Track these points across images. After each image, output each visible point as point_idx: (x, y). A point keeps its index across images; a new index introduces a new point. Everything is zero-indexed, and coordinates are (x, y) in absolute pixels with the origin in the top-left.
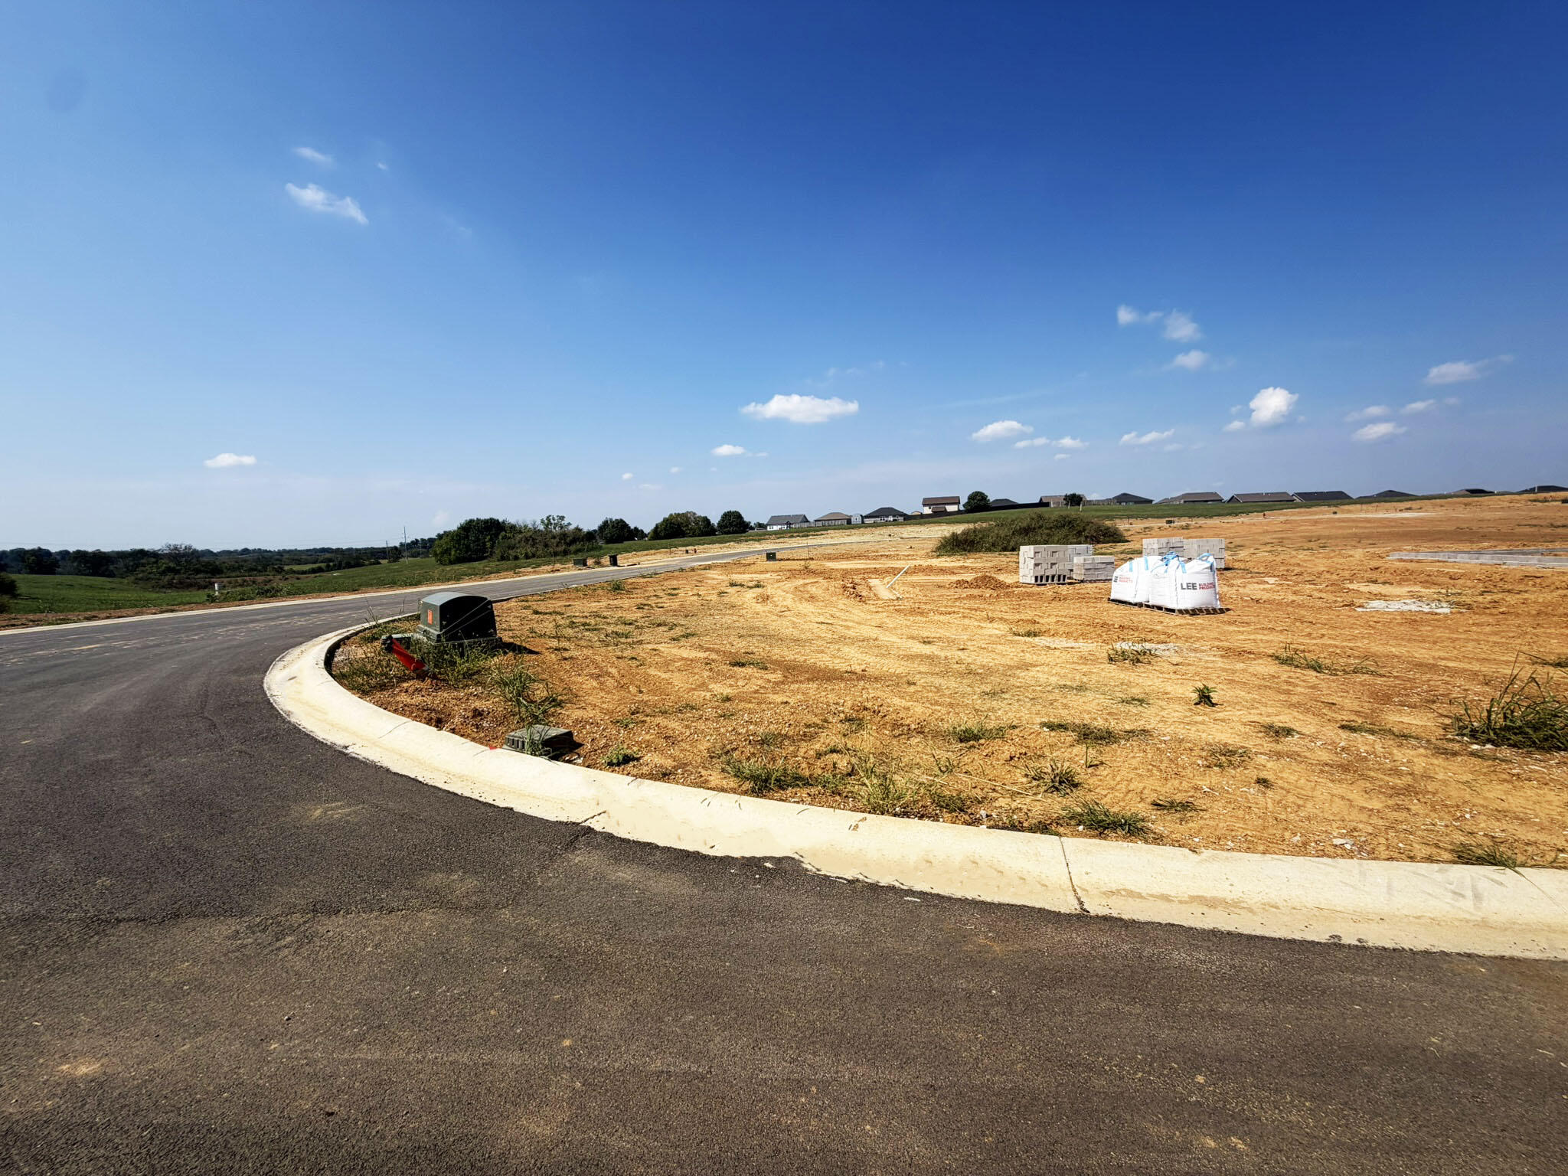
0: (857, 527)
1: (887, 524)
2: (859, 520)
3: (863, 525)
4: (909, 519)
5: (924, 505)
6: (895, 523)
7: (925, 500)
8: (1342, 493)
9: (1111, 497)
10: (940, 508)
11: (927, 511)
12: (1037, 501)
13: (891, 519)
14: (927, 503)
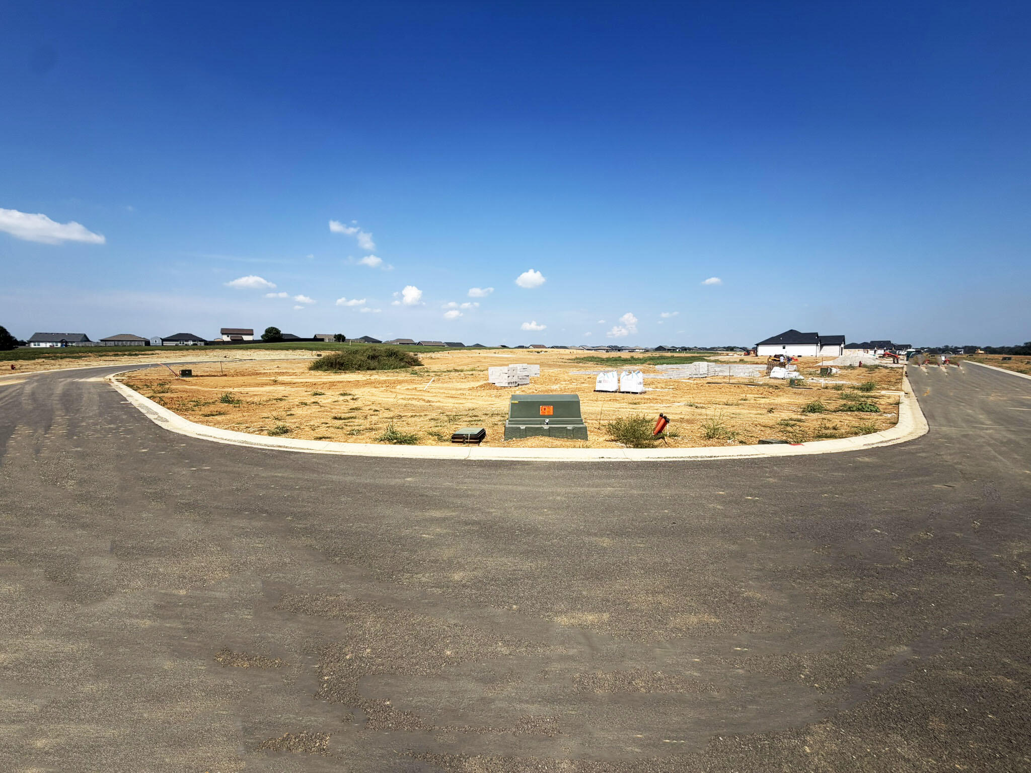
0: (157, 348)
1: (187, 348)
2: (159, 342)
3: (163, 348)
4: (210, 345)
5: (223, 334)
6: (195, 347)
7: (222, 330)
8: (461, 343)
9: (359, 337)
10: (237, 337)
11: (226, 338)
12: (312, 337)
13: (191, 343)
14: (224, 332)
